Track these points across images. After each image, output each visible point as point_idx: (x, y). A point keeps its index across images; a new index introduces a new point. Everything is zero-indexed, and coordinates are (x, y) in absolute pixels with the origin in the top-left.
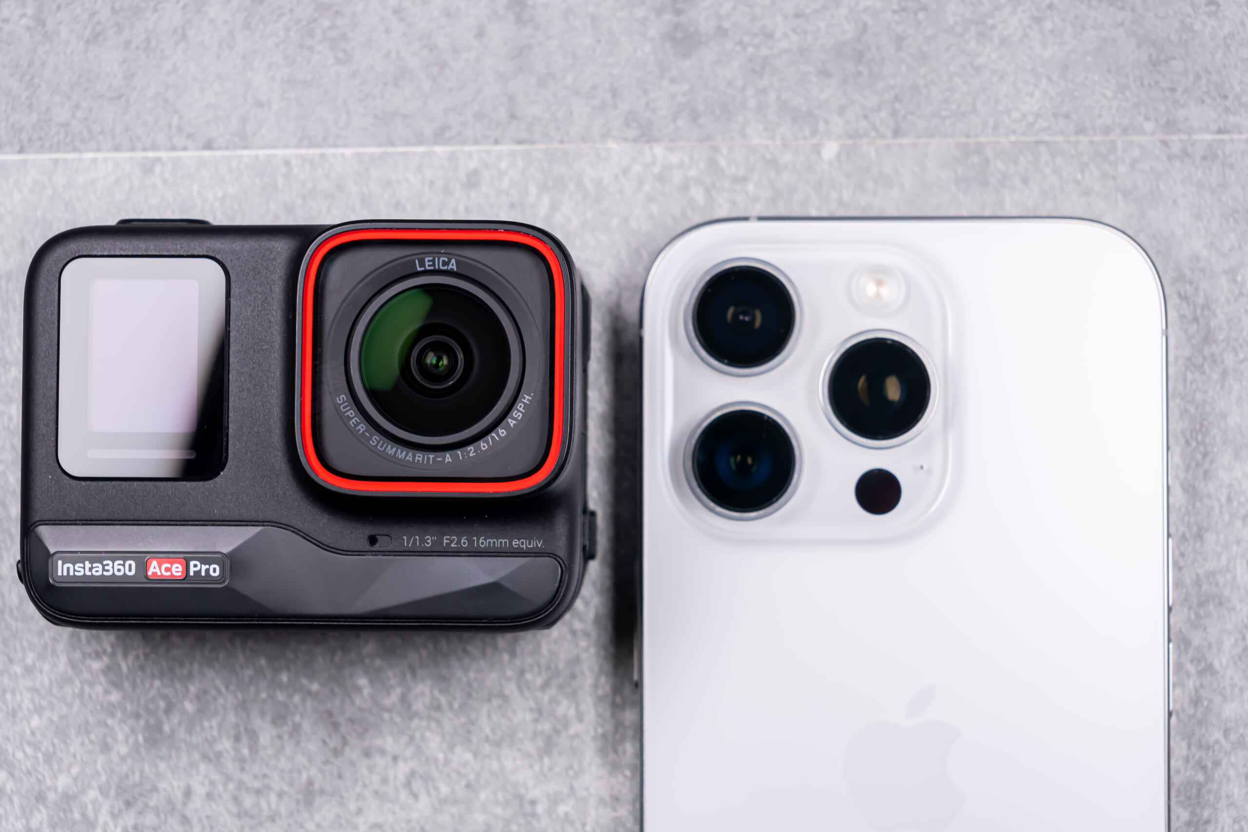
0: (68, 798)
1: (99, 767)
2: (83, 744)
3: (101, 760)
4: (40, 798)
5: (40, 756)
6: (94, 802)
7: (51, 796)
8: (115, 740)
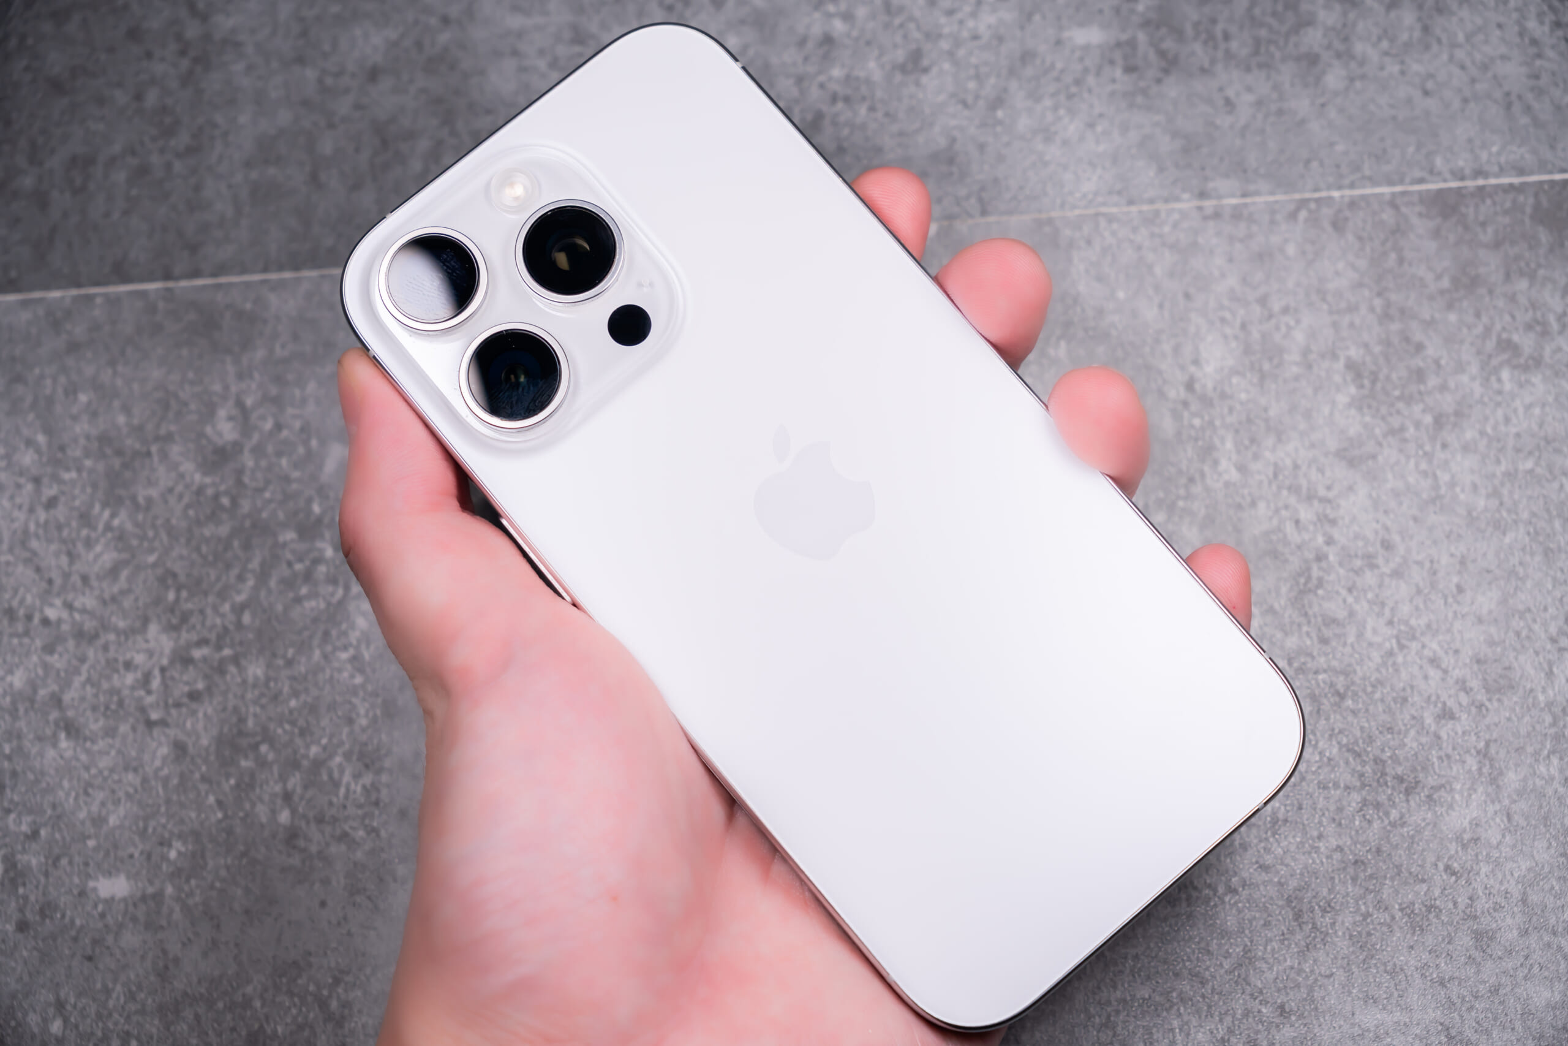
0: (318, 764)
1: (344, 737)
2: (331, 720)
3: (346, 730)
4: (295, 765)
5: (296, 731)
6: (340, 765)
7: (304, 763)
8: (358, 715)
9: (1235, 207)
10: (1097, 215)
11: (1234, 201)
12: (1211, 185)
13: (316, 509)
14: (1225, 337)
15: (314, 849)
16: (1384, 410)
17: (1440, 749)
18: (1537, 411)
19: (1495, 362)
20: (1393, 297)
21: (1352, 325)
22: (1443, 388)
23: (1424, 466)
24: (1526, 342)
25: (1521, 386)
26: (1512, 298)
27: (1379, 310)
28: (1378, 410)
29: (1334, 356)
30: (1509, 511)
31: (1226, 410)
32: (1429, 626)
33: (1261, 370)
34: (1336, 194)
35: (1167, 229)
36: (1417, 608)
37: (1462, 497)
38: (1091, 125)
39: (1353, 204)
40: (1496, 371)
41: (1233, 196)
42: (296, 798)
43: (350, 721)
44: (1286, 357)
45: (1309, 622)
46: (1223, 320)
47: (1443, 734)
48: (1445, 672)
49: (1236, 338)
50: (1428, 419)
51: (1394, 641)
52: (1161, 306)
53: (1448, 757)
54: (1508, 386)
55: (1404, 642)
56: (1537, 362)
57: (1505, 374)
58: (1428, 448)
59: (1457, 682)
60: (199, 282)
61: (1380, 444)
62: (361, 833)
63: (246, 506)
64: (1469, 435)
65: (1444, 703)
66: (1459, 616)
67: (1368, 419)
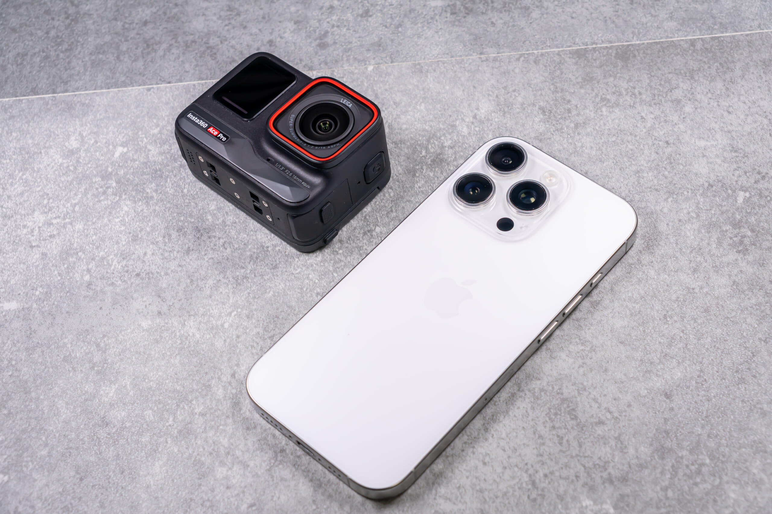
0: (103, 259)
1: (115, 249)
2: (110, 243)
3: (116, 246)
4: (93, 259)
5: (95, 247)
6: (112, 259)
7: (97, 258)
9: (494, 57)
10: (438, 61)
11: (494, 55)
12: (485, 50)
13: (110, 170)
14: (490, 100)
15: (98, 289)
16: (554, 122)
18: (617, 121)
19: (599, 105)
20: (558, 85)
21: (541, 95)
22: (578, 114)
23: (570, 141)
24: (613, 98)
25: (610, 112)
26: (607, 84)
27: (552, 89)
28: (552, 123)
29: (534, 105)
30: (605, 155)
31: (489, 125)
33: (504, 111)
34: (536, 52)
35: (466, 65)
37: (586, 151)
38: (437, 32)
39: (542, 55)
40: (600, 108)
41: (494, 53)
42: (92, 271)
43: (117, 243)
44: (514, 106)
46: (489, 95)
49: (494, 100)
50: (572, 125)
52: (463, 91)
54: (605, 113)
56: (617, 105)
57: (604, 109)
58: (572, 135)
60: (68, 94)
61: (553, 134)
62: (120, 282)
63: (80, 170)
64: (589, 130)
67: (547, 126)
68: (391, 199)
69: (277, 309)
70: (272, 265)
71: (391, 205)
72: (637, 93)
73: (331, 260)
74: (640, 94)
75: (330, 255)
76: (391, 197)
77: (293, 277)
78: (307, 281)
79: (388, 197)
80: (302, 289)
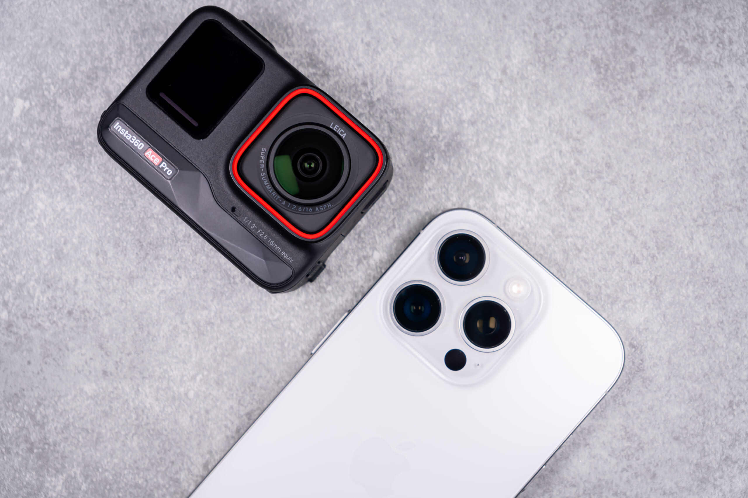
0: (21, 286)
1: (35, 270)
2: (27, 260)
3: (35, 267)
4: (9, 286)
5: (8, 267)
6: (34, 286)
7: (14, 285)
8: (42, 258)
14: (525, 42)
15: (22, 333)
16: (611, 87)
17: (631, 280)
18: (695, 89)
19: (674, 60)
20: (620, 19)
21: (596, 36)
22: (644, 75)
23: (631, 120)
24: (692, 47)
26: (686, 22)
27: (611, 27)
28: (608, 87)
29: (585, 54)
30: (676, 147)
31: (524, 86)
32: (628, 212)
33: (544, 62)
36: (623, 202)
37: (651, 138)
40: (675, 64)
42: (10, 305)
43: (38, 262)
44: (558, 54)
45: (564, 209)
46: (524, 32)
47: (633, 272)
48: (636, 237)
49: (531, 42)
50: (635, 93)
51: (609, 220)
52: (489, 22)
53: (635, 284)
54: (680, 74)
55: (615, 220)
56: (698, 60)
57: (679, 67)
58: (634, 110)
59: (642, 243)
61: (608, 107)
62: (48, 324)
64: (658, 102)
65: (634, 255)
66: (646, 206)
67: (602, 92)
68: (392, 207)
69: (254, 373)
70: (242, 305)
71: (392, 217)
72: (726, 41)
73: (318, 301)
74: (731, 42)
75: (316, 294)
76: (392, 204)
77: (270, 326)
78: (288, 333)
79: (389, 204)
80: (282, 344)
